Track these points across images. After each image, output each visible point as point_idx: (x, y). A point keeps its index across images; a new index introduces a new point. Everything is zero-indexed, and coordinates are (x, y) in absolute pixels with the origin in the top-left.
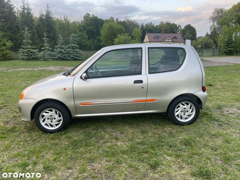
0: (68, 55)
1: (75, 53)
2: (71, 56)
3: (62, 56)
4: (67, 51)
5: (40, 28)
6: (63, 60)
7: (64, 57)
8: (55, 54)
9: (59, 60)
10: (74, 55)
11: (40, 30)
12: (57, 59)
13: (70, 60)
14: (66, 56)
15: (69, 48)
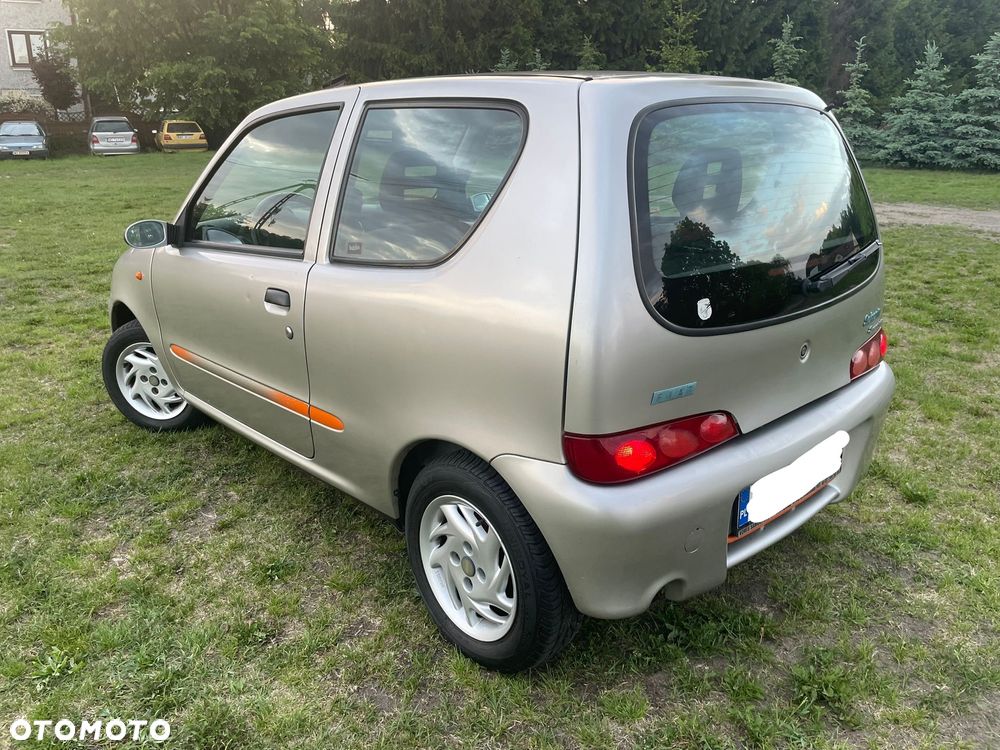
0: (948, 142)
1: (988, 136)
2: (958, 150)
3: (914, 147)
4: (943, 125)
5: (919, 17)
6: (913, 164)
7: (924, 151)
8: (883, 135)
9: (895, 166)
10: (974, 145)
11: (917, 27)
12: (887, 161)
13: (947, 168)
14: (934, 149)
15: (963, 106)
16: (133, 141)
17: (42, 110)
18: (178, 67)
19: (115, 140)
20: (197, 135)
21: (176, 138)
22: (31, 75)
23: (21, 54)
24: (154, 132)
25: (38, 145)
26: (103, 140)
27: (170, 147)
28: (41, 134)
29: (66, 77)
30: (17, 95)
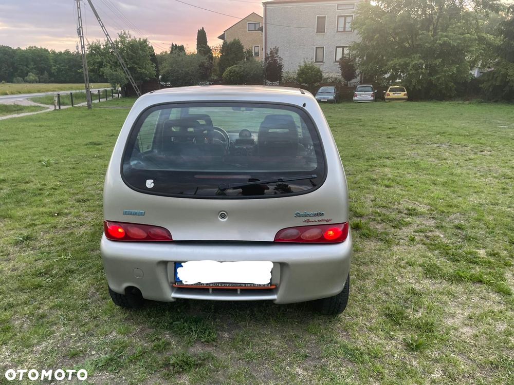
16: (372, 96)
17: (340, 82)
18: (401, 61)
19: (364, 95)
20: (403, 93)
21: (392, 95)
22: (339, 66)
23: (339, 56)
24: (385, 92)
25: (331, 97)
26: (359, 95)
27: (388, 99)
28: (335, 92)
29: (352, 66)
30: (331, 75)
